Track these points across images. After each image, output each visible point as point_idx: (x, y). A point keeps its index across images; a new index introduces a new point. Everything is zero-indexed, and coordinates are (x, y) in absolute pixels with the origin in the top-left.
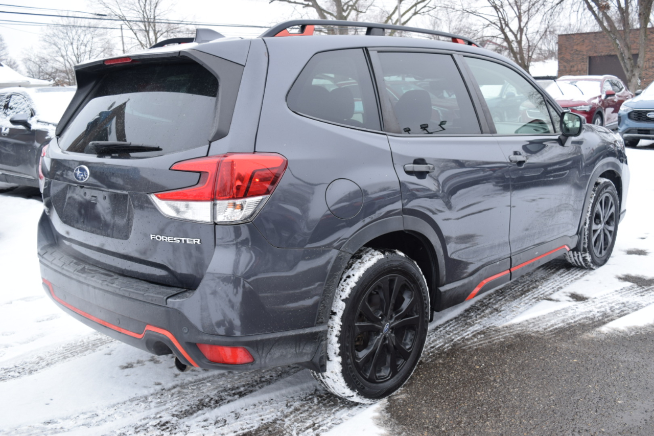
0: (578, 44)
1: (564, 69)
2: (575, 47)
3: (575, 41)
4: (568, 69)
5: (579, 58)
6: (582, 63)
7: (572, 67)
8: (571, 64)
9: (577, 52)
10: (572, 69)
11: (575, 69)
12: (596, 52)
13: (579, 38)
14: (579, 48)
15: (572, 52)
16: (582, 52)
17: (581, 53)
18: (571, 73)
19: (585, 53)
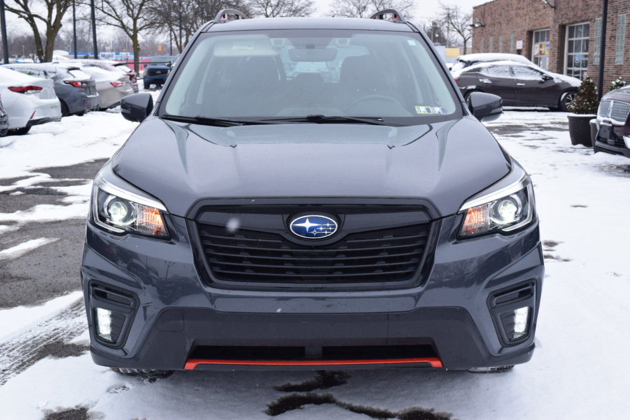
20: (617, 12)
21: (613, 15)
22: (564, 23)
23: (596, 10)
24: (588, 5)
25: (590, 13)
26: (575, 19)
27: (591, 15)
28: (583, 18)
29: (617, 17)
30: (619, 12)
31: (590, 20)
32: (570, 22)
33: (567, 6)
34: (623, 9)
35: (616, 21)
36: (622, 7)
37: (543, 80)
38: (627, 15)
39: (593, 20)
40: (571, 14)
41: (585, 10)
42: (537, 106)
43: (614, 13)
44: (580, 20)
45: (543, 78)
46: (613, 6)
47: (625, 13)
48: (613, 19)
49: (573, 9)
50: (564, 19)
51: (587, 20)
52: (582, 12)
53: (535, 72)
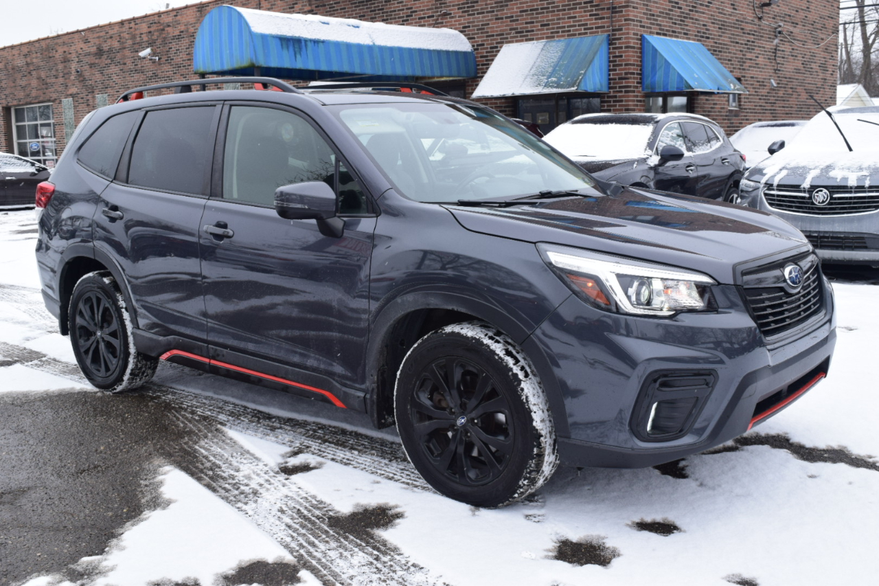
20: (93, 92)
21: (87, 95)
22: (10, 104)
23: (60, 89)
24: (47, 84)
25: (51, 93)
26: (29, 100)
27: (54, 96)
28: (41, 99)
29: (94, 97)
30: (96, 92)
31: (53, 101)
32: (21, 103)
33: (13, 85)
34: (102, 88)
35: (93, 102)
36: (100, 86)
37: (36, 172)
38: (109, 95)
39: (57, 101)
40: (21, 94)
41: (43, 89)
42: (29, 203)
43: (89, 93)
44: (37, 101)
45: (36, 170)
46: (87, 86)
47: (106, 93)
48: (88, 100)
49: (23, 88)
50: (9, 99)
51: (49, 101)
52: (38, 92)
53: (25, 163)
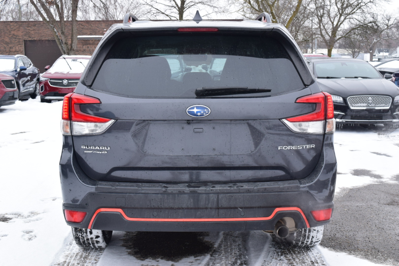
0: (14, 30)
1: (4, 49)
2: (12, 32)
3: (12, 27)
4: (7, 50)
5: (16, 41)
6: (19, 46)
7: (10, 48)
8: (10, 46)
9: (15, 37)
10: (11, 50)
11: (14, 50)
12: (30, 38)
13: (15, 25)
14: (16, 33)
15: (10, 36)
16: (19, 36)
17: (17, 37)
18: (11, 53)
19: (21, 38)
